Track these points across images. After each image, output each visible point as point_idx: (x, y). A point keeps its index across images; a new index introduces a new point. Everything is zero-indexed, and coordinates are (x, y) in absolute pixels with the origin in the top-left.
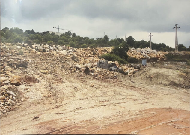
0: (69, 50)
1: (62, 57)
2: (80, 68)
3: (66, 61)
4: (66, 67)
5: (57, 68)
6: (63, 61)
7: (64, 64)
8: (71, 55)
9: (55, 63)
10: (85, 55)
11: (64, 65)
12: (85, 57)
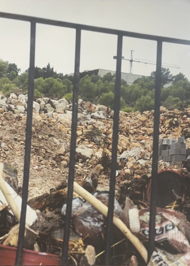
0: (92, 114)
1: (41, 126)
2: (88, 158)
3: (50, 136)
4: (46, 152)
5: (17, 153)
6: (40, 137)
7: (42, 145)
8: (89, 127)
9: (16, 140)
10: (142, 128)
11: (41, 147)
12: (143, 135)
